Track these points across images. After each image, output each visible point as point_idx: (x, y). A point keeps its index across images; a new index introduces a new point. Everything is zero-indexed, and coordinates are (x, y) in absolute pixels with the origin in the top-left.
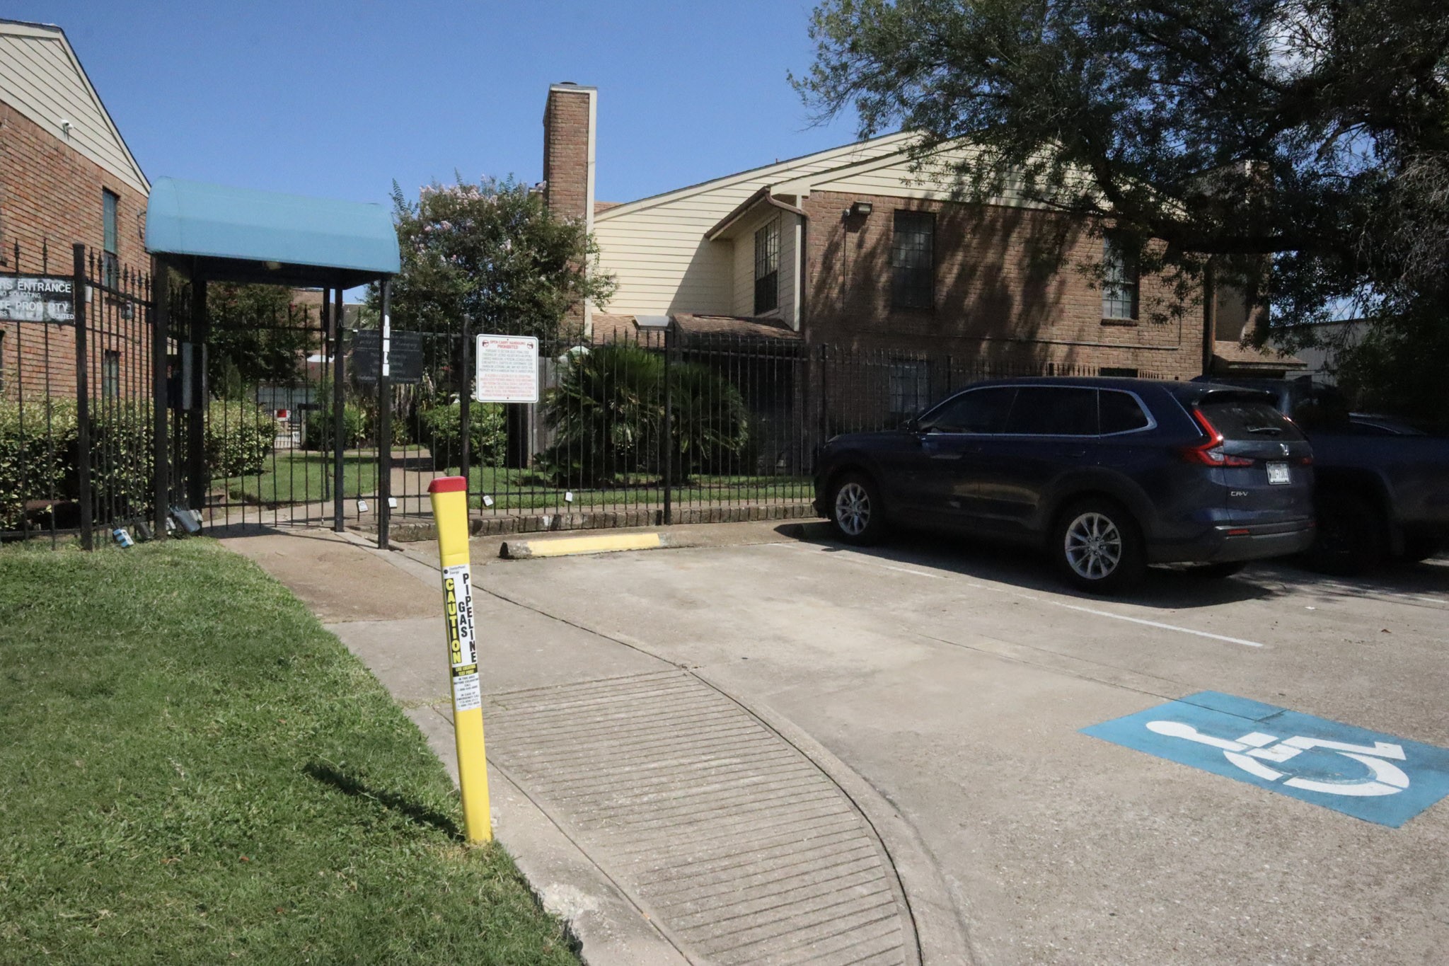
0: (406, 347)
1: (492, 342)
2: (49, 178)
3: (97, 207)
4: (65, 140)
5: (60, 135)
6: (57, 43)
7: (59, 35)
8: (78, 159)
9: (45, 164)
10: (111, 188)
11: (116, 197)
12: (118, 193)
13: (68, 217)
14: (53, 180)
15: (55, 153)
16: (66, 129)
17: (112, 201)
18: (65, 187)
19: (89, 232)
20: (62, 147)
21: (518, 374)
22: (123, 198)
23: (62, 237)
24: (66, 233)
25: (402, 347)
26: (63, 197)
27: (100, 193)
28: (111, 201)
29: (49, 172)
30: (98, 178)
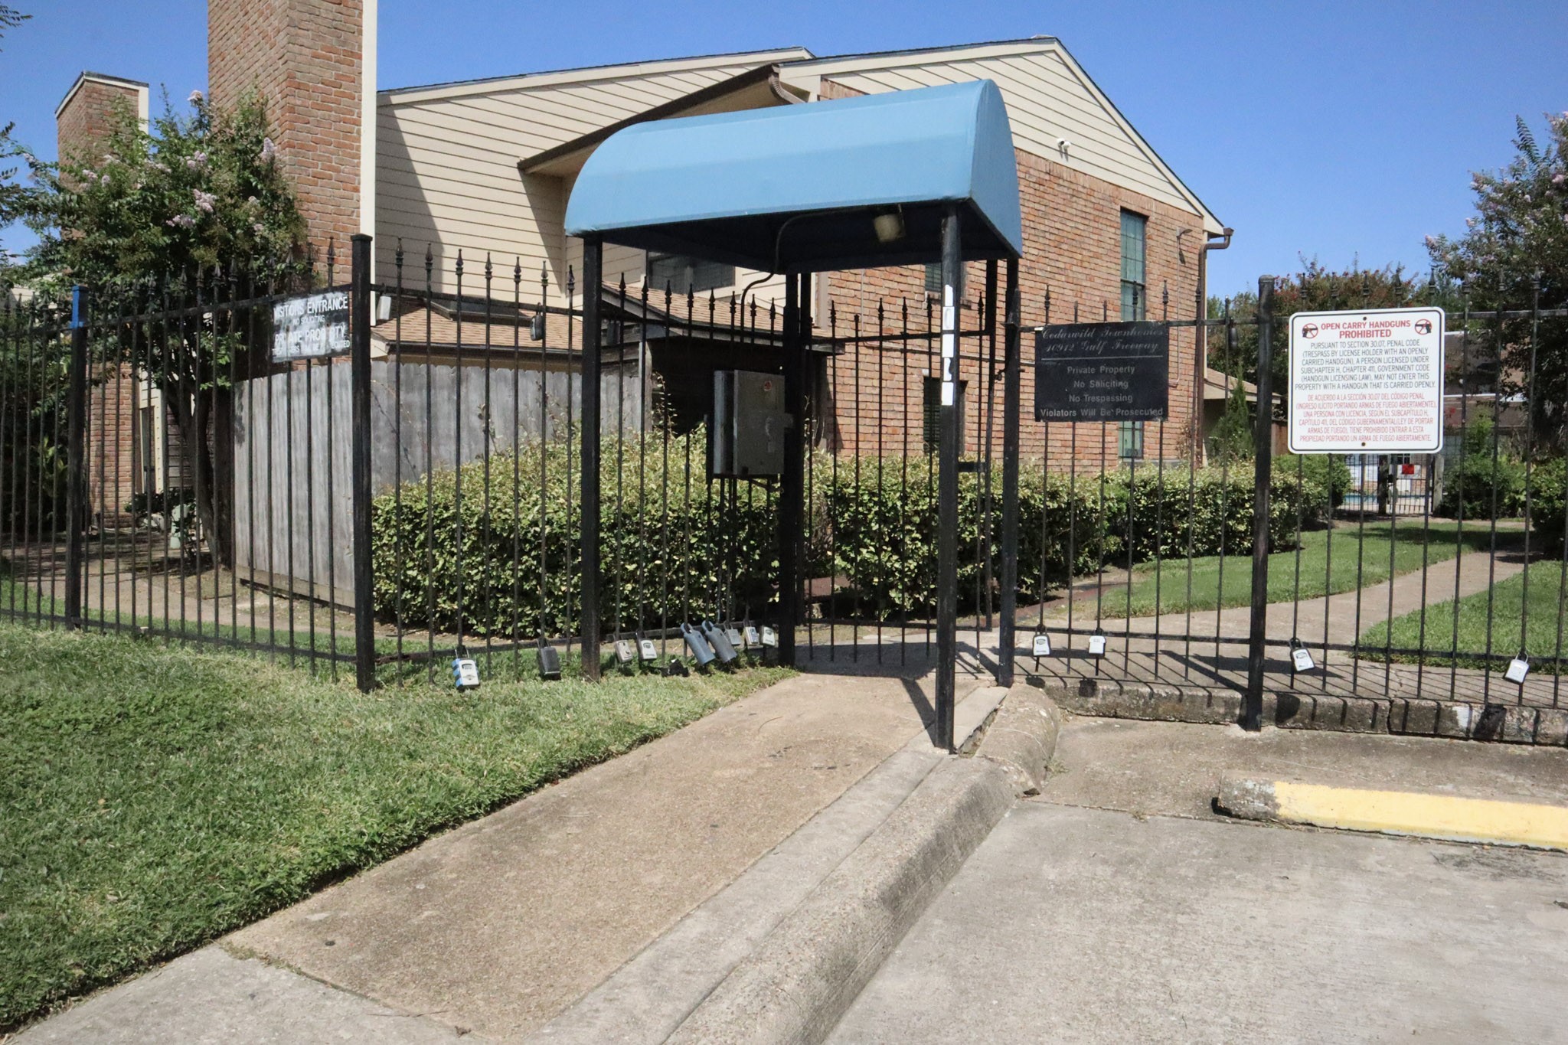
0: (1134, 352)
1: (1326, 326)
2: (1037, 206)
3: (1111, 232)
4: (1062, 161)
5: (1055, 157)
6: (1053, 55)
7: (1056, 46)
8: (1081, 179)
9: (1032, 191)
10: (1133, 208)
11: (1144, 218)
12: (1145, 212)
13: (1065, 247)
14: (1043, 208)
15: (1047, 177)
16: (1063, 150)
17: (1139, 224)
18: (1061, 214)
19: (1098, 261)
20: (1057, 170)
21: (1390, 391)
22: (1152, 218)
23: (1055, 270)
24: (1062, 265)
25: (1128, 352)
26: (1058, 225)
27: (1116, 216)
28: (1134, 224)
29: (1037, 200)
30: (1113, 199)
